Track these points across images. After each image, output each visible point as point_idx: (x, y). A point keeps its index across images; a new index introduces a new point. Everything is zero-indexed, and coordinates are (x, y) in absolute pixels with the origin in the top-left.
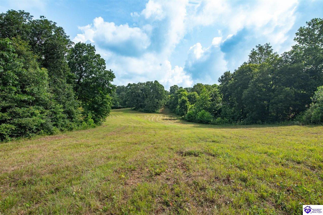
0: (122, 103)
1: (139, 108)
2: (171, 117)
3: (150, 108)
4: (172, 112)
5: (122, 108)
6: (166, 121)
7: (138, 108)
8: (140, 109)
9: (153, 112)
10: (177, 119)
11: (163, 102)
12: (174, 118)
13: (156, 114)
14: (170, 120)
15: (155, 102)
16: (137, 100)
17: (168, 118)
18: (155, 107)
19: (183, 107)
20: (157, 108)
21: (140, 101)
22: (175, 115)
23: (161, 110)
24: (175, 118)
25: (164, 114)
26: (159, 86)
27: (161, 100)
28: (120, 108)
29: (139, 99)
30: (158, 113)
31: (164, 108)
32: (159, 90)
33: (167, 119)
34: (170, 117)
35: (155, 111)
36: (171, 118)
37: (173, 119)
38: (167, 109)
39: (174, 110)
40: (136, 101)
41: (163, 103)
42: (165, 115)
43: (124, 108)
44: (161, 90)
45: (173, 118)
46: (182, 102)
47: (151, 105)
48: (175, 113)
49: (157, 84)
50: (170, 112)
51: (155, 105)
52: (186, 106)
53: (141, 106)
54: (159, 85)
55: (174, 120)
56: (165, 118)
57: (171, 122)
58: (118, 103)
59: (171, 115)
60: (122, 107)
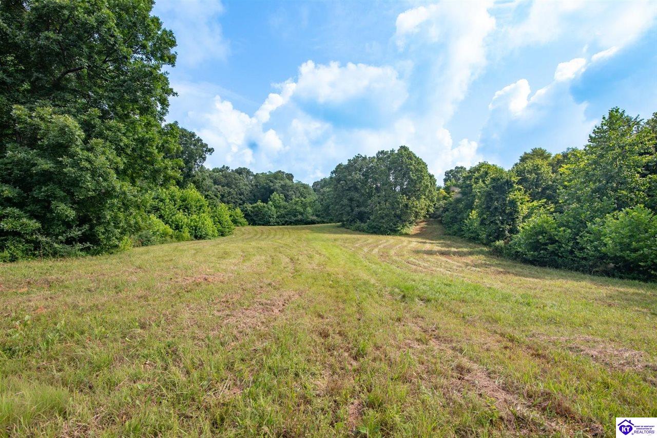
0: (319, 211)
1: (353, 221)
2: (449, 246)
3: (384, 221)
4: (450, 232)
5: (318, 223)
6: (425, 256)
7: (351, 221)
8: (358, 223)
9: (394, 231)
10: (471, 253)
11: (422, 204)
12: (460, 250)
13: (399, 237)
14: (442, 253)
15: (398, 204)
16: (351, 200)
17: (436, 248)
18: (399, 217)
19: (496, 208)
20: (405, 221)
21: (358, 201)
22: (460, 240)
23: (418, 227)
24: (465, 250)
25: (423, 238)
26: (411, 159)
27: (418, 198)
28: (313, 222)
29: (356, 195)
30: (407, 235)
31: (426, 224)
32: (411, 170)
33: (430, 253)
34: (442, 247)
35: (398, 230)
36: (447, 249)
37: (454, 253)
38: (436, 226)
39: (456, 227)
40: (345, 201)
41: (422, 209)
42: (428, 241)
43: (323, 222)
44: (417, 170)
45: (453, 249)
46: (493, 187)
47: (386, 212)
48: (462, 236)
49: (404, 153)
50: (445, 235)
51: (398, 212)
52: (513, 203)
53: (362, 217)
54: (411, 156)
55: (461, 254)
56: (428, 247)
57: (449, 261)
58: (309, 210)
59: (449, 242)
60: (319, 219)
